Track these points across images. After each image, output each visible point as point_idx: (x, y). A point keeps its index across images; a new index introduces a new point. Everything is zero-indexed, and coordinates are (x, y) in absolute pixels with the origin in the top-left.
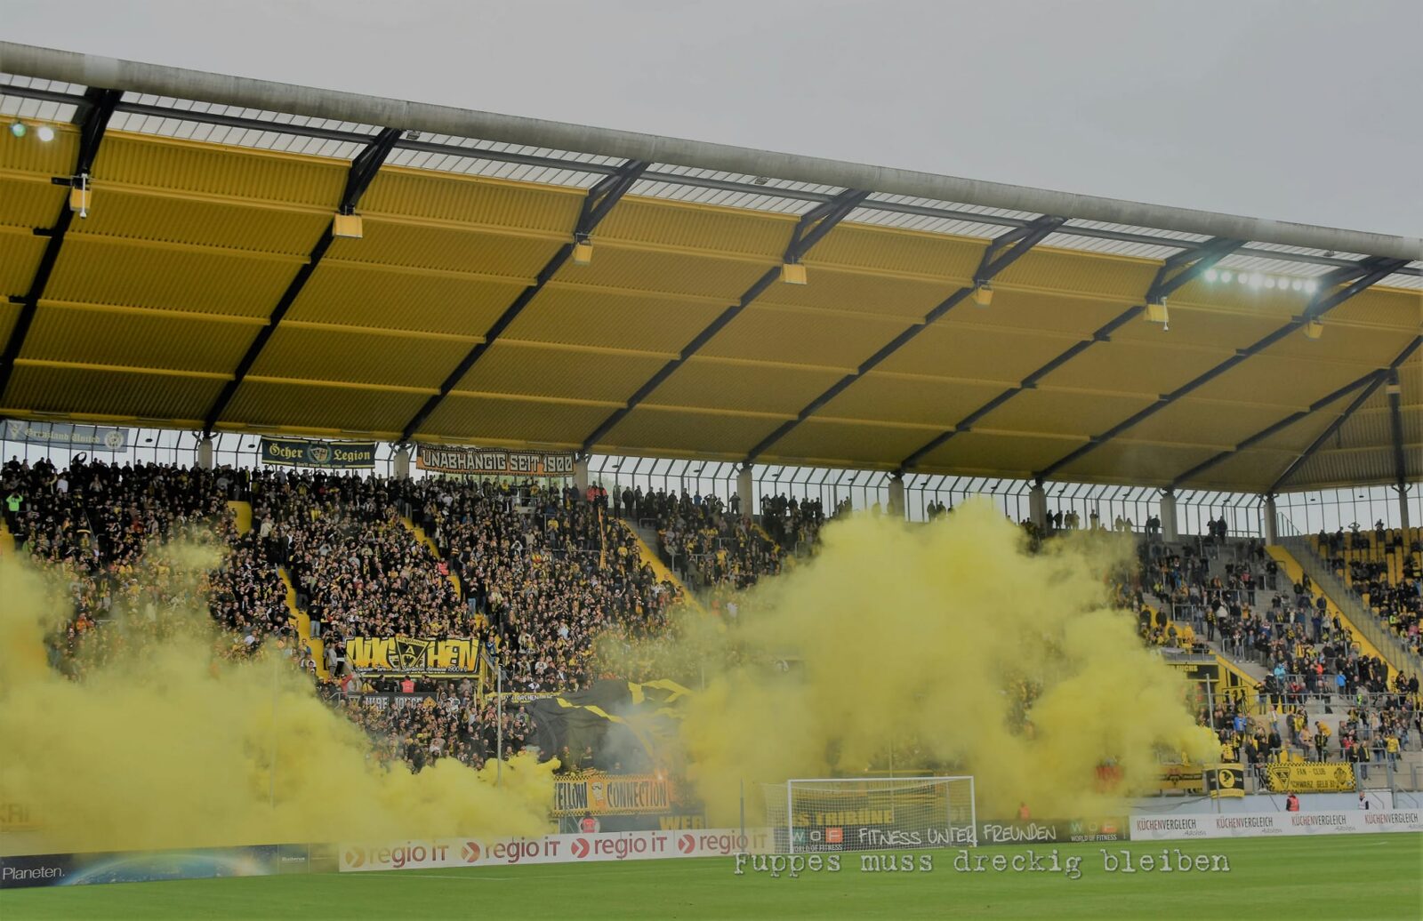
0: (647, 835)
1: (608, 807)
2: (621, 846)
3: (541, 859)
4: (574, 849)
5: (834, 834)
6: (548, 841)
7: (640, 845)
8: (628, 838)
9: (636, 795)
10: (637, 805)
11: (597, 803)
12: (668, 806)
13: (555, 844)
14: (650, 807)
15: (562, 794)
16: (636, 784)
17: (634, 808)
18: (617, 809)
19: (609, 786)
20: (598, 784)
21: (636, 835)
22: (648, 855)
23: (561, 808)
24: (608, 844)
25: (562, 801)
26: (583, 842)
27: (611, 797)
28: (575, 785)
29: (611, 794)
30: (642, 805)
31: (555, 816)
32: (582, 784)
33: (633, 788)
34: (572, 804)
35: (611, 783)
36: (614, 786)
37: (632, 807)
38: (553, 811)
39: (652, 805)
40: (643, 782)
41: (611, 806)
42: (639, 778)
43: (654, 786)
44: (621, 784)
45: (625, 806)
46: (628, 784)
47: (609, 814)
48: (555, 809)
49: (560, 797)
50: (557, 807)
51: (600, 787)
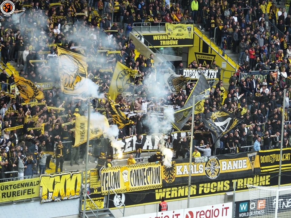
1: (131, 187)
5: (261, 204)
9: (144, 177)
10: (145, 184)
11: (125, 184)
12: (161, 183)
14: (151, 185)
15: (107, 180)
18: (135, 187)
19: (131, 172)
20: (126, 171)
25: (107, 184)
27: (132, 179)
28: (113, 172)
29: (132, 177)
30: (148, 184)
31: (103, 195)
32: (117, 172)
33: (143, 173)
34: (112, 186)
35: (132, 170)
36: (133, 172)
37: (143, 185)
38: (102, 191)
39: (152, 183)
40: (148, 168)
41: (132, 186)
42: (146, 166)
43: (154, 170)
44: (137, 170)
45: (139, 185)
46: (140, 170)
47: (131, 191)
48: (103, 190)
49: (106, 182)
50: (105, 188)
51: (126, 173)
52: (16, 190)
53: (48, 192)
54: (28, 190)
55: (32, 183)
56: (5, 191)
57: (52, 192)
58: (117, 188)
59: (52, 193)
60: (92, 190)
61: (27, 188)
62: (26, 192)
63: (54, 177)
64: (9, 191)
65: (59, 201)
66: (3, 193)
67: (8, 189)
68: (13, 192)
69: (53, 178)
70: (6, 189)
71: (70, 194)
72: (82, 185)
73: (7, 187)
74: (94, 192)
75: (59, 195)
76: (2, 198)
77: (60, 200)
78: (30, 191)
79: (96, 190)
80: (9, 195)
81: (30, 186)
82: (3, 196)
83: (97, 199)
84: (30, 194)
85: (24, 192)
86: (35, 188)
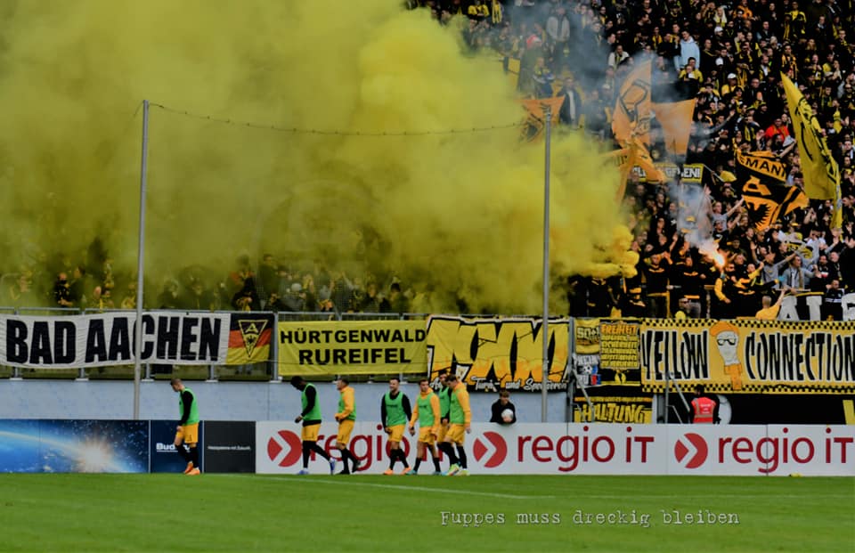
0: (816, 432)
1: (746, 379)
2: (767, 450)
3: (618, 467)
4: (680, 451)
6: (632, 435)
7: (803, 450)
8: (781, 437)
9: (799, 359)
10: (800, 377)
11: (727, 369)
13: (644, 441)
14: (824, 382)
15: (662, 351)
16: (799, 339)
17: (796, 382)
18: (763, 383)
19: (751, 339)
20: (731, 335)
21: (796, 431)
22: (818, 468)
23: (659, 377)
24: (743, 445)
25: (662, 364)
26: (696, 439)
27: (753, 359)
28: (685, 335)
29: (753, 354)
30: (812, 377)
31: (649, 390)
32: (699, 336)
33: (794, 346)
34: (680, 370)
35: (753, 334)
36: (758, 340)
37: (791, 378)
38: (645, 381)
39: (829, 378)
40: (813, 335)
41: (752, 377)
42: (807, 328)
43: (834, 342)
44: (772, 337)
45: (778, 378)
46: (785, 338)
47: (747, 391)
48: (648, 377)
49: (658, 357)
50: (653, 375)
51: (732, 341)
52: (347, 346)
53: (455, 364)
54: (387, 351)
55: (397, 332)
56: (307, 346)
57: (470, 366)
58: (697, 376)
59: (467, 368)
60: (608, 374)
61: (382, 345)
62: (379, 356)
63: (475, 324)
64: (322, 346)
65: (491, 391)
66: (301, 352)
67: (318, 341)
68: (336, 351)
69: (473, 329)
70: (311, 341)
71: (531, 376)
72: (574, 356)
73: (314, 336)
74: (614, 380)
75: (491, 375)
76: (302, 363)
77: (495, 390)
78: (395, 356)
79: (620, 376)
80: (323, 358)
81: (393, 340)
82: (302, 358)
83: (626, 399)
84: (396, 361)
85: (374, 357)
86: (412, 350)
